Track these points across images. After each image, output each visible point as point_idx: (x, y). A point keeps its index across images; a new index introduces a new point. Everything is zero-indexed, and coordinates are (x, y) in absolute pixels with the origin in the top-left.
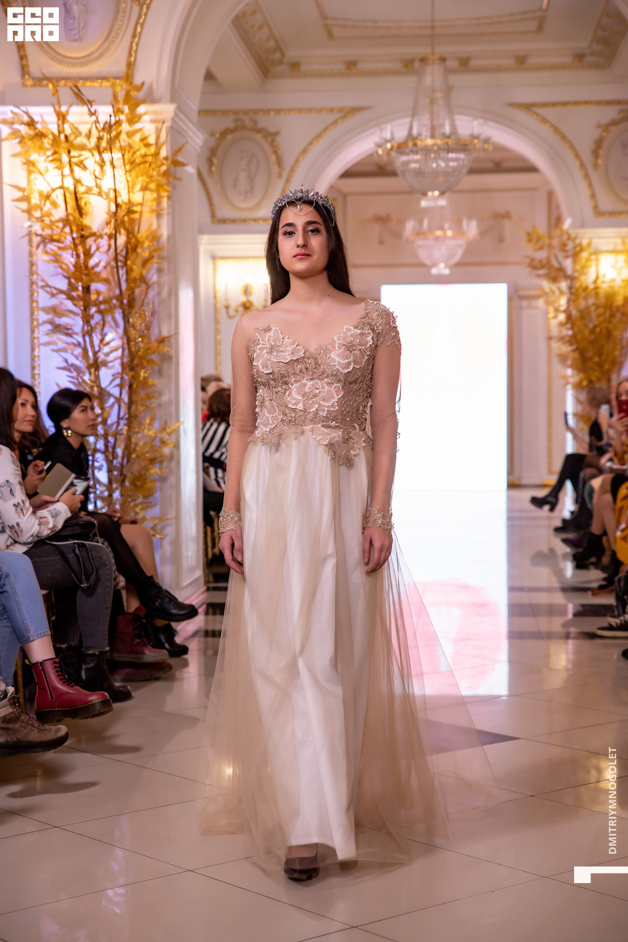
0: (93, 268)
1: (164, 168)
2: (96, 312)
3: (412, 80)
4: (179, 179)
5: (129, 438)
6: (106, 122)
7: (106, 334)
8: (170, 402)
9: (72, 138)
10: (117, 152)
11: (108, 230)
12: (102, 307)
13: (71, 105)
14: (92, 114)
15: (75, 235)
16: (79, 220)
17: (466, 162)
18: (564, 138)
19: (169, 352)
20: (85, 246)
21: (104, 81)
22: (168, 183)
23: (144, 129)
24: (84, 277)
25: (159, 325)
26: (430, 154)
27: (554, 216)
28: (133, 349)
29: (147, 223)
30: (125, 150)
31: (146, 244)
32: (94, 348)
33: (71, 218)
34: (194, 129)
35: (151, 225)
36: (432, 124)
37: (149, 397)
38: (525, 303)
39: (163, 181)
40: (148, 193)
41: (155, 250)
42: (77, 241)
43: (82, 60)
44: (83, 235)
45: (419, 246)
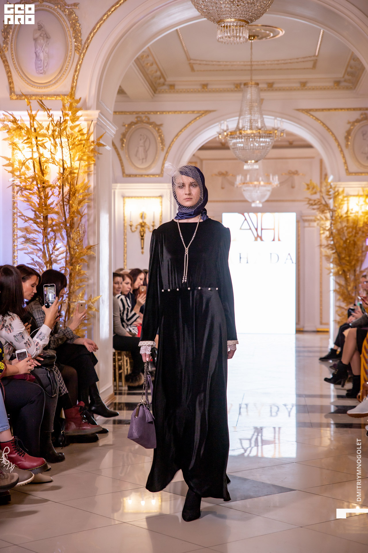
0: (50, 205)
1: (92, 147)
2: (50, 231)
3: (239, 95)
4: (101, 154)
5: (69, 306)
6: (58, 121)
7: (56, 244)
8: (94, 284)
9: (38, 130)
10: (65, 138)
11: (58, 183)
12: (55, 228)
13: (38, 111)
14: (50, 116)
15: (39, 186)
16: (41, 178)
17: (270, 143)
18: (328, 129)
19: (94, 254)
20: (45, 192)
21: (58, 97)
22: (94, 156)
23: (81, 125)
24: (44, 210)
25: (88, 238)
26: (249, 139)
27: (323, 174)
28: (73, 253)
29: (82, 179)
30: (69, 137)
31: (81, 192)
32: (50, 252)
33: (37, 176)
34: (110, 124)
35: (84, 180)
36: (251, 122)
37: (81, 281)
38: (306, 224)
39: (92, 155)
40: (82, 161)
41: (86, 195)
42: (41, 189)
43: (45, 85)
44: (44, 186)
45: (244, 190)
